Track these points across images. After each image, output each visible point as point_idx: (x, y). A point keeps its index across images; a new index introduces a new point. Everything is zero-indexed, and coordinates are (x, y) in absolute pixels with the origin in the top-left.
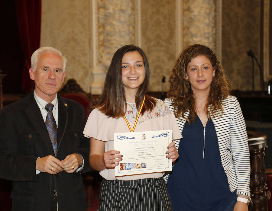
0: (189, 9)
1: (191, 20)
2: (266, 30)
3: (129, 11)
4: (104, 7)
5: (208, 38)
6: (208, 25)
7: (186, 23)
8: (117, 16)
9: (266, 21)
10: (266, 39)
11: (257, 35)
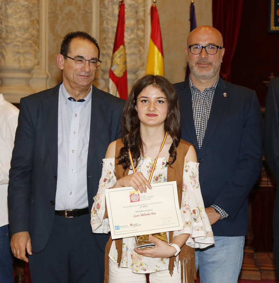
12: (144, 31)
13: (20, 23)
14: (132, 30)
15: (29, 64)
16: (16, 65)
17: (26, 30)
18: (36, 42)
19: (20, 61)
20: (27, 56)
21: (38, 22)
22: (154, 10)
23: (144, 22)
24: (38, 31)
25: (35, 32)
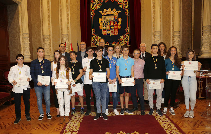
0: (174, 39)
1: (174, 42)
2: (192, 43)
3: (160, 40)
4: (154, 40)
5: (178, 46)
6: (178, 43)
7: (173, 42)
8: (157, 42)
9: (193, 41)
10: (192, 46)
11: (190, 45)
12: (69, 48)
13: (47, 47)
14: (67, 48)
15: (49, 54)
16: (47, 54)
17: (48, 48)
18: (50, 50)
19: (48, 54)
20: (49, 53)
21: (51, 47)
22: (71, 44)
23: (69, 46)
24: (51, 48)
25: (50, 49)
